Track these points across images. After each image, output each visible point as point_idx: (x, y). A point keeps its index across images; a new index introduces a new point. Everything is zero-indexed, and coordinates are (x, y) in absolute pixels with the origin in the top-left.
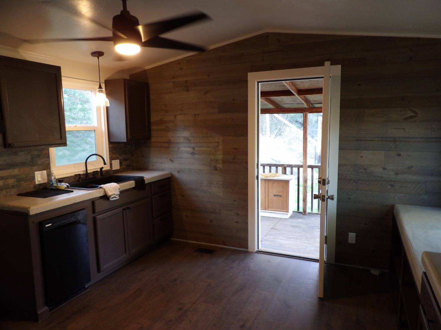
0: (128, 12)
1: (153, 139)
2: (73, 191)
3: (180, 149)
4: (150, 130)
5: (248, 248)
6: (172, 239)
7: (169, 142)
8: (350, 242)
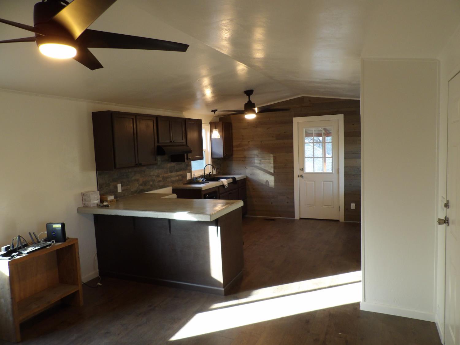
0: (251, 101)
1: (234, 156)
2: (208, 182)
3: (252, 161)
4: (233, 150)
5: (294, 218)
6: (247, 216)
7: (245, 157)
8: (352, 208)
